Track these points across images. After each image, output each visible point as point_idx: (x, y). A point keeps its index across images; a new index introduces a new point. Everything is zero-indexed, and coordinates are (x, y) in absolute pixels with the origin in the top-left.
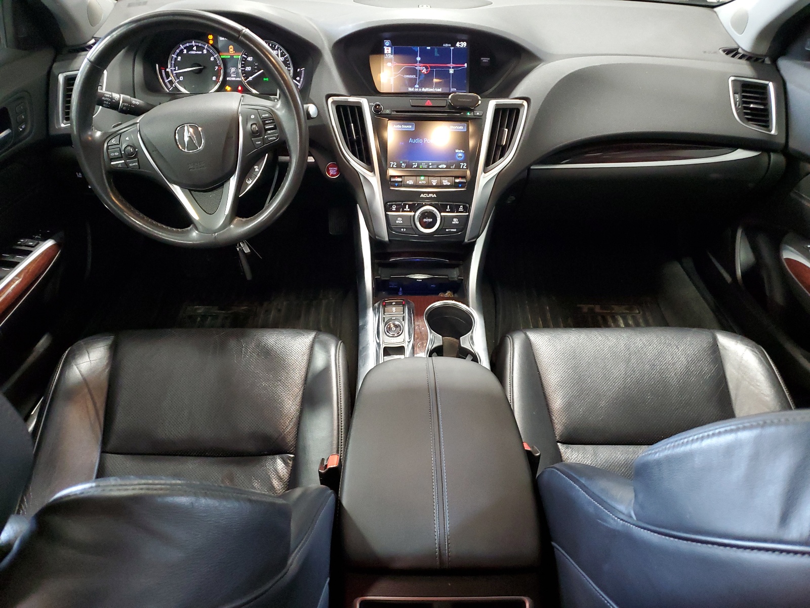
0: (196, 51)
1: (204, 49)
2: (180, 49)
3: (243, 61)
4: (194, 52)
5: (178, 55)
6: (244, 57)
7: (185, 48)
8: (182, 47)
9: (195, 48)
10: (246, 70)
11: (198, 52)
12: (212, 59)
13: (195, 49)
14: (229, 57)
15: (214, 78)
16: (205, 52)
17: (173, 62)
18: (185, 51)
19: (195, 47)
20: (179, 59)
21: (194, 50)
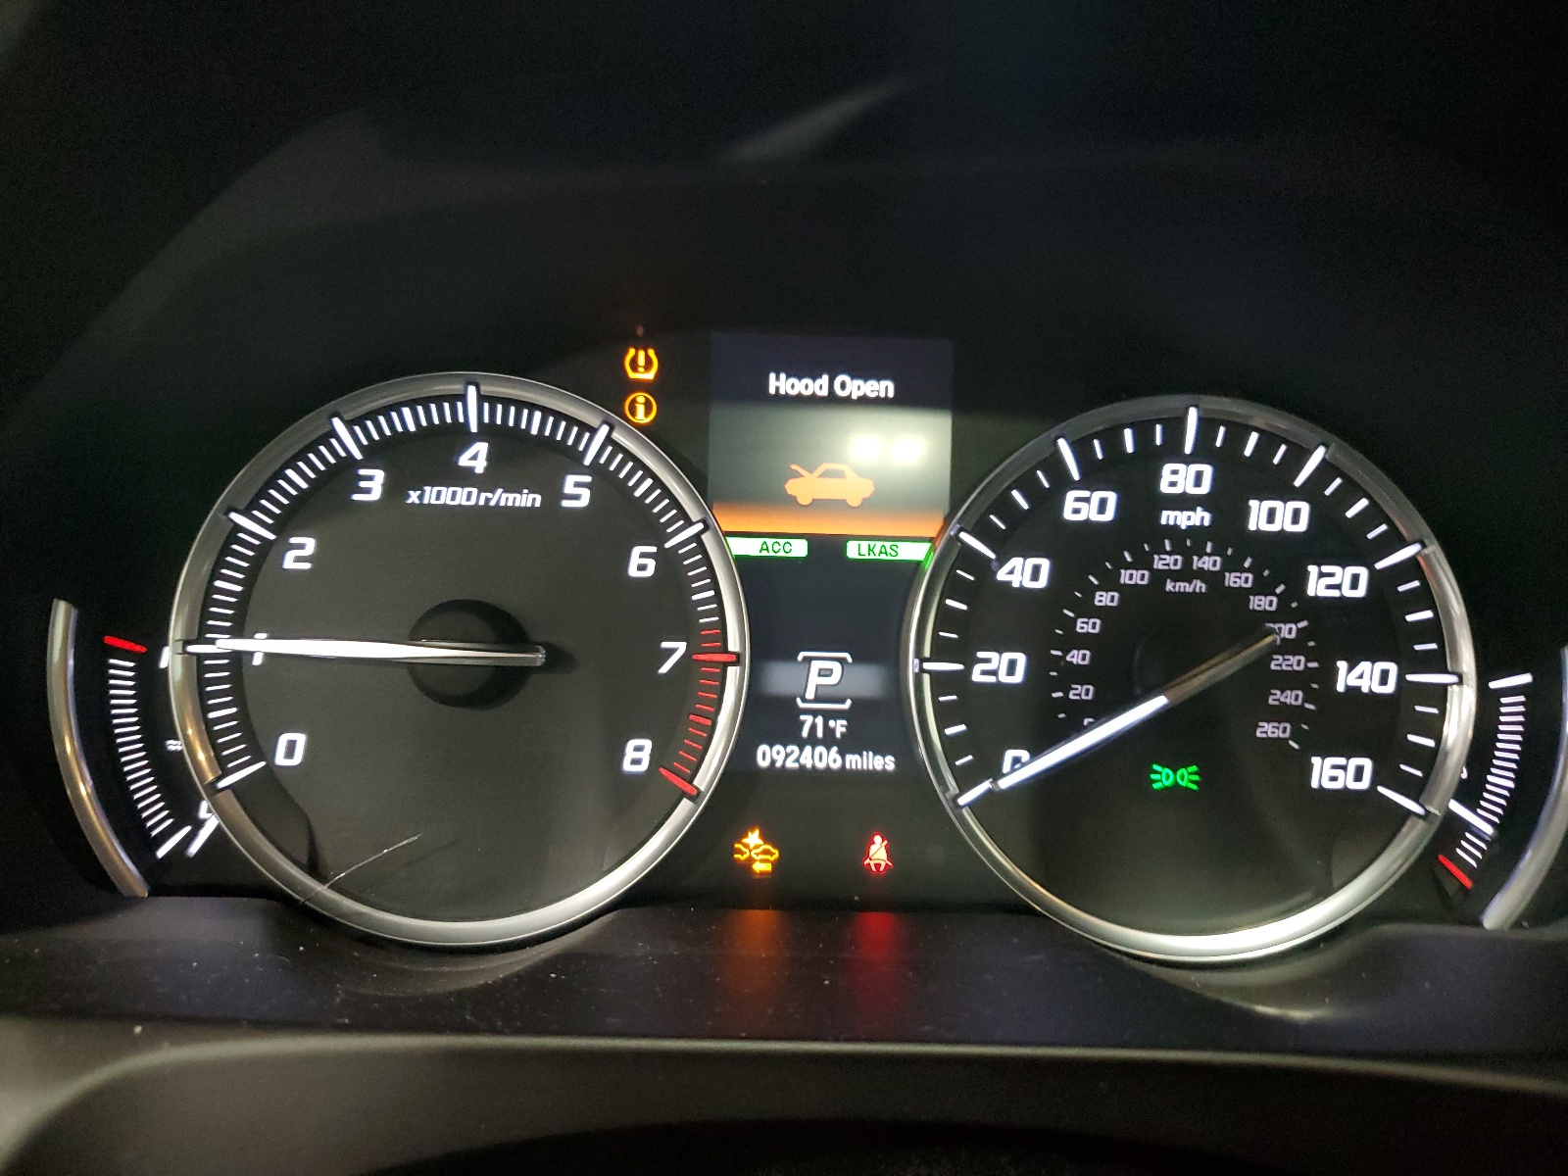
0: (485, 483)
1: (572, 459)
2: (320, 460)
3: (955, 588)
4: (462, 496)
5: (286, 523)
6: (969, 557)
7: (375, 453)
8: (347, 440)
9: (476, 457)
10: (977, 676)
11: (502, 498)
12: (640, 563)
13: (480, 466)
14: (799, 549)
15: (637, 756)
16: (577, 493)
17: (228, 586)
18: (374, 484)
19: (481, 448)
20: (300, 553)
21: (466, 477)
